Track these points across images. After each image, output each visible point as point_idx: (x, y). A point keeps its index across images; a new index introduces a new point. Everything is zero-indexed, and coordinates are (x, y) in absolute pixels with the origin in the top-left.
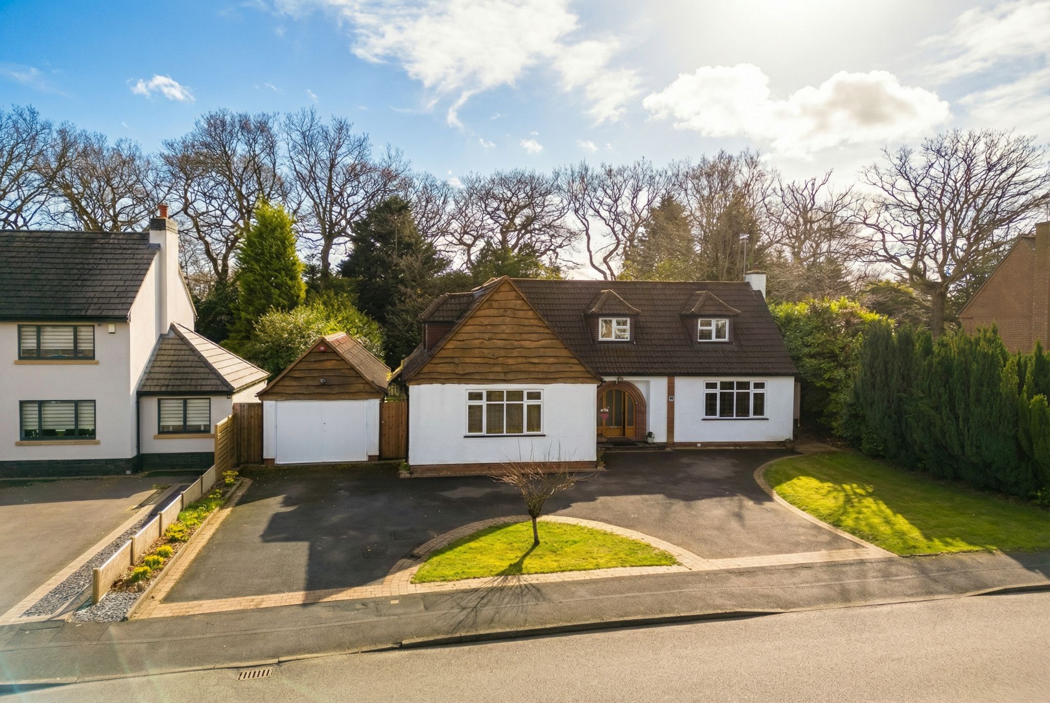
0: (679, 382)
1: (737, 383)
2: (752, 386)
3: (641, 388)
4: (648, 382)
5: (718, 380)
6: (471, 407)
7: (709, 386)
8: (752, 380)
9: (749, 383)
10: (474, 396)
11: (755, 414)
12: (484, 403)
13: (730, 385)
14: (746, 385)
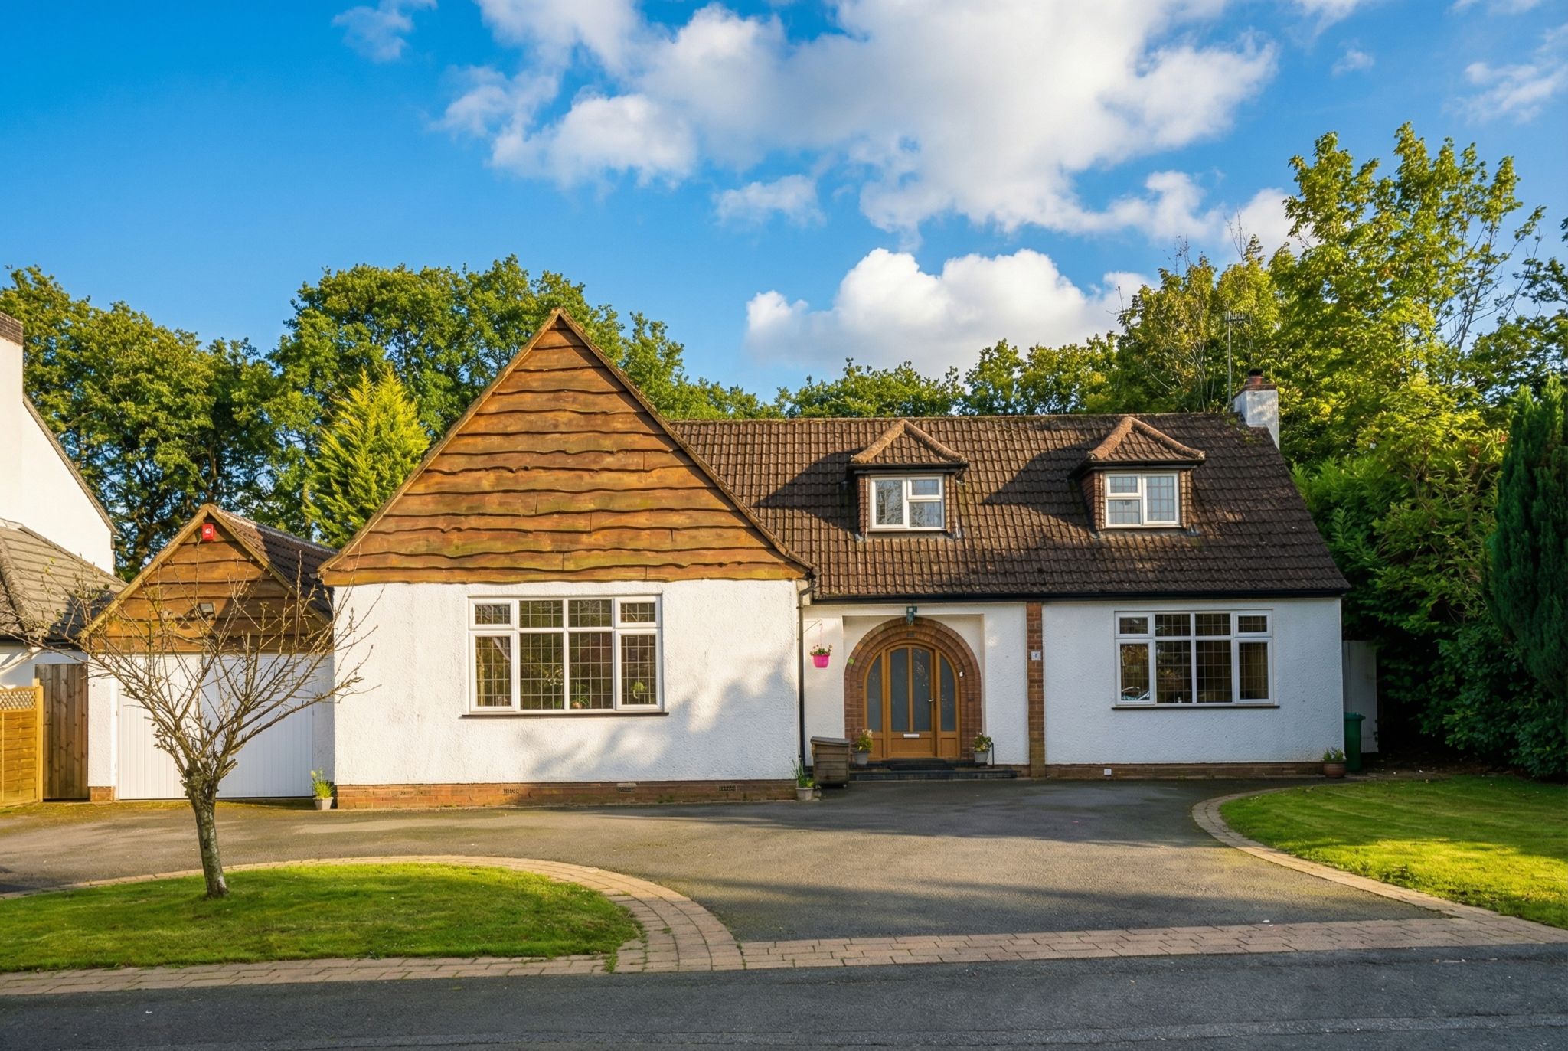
0: (1057, 619)
1: (1199, 617)
2: (1234, 624)
3: (965, 632)
4: (979, 619)
5: (1147, 611)
6: (483, 642)
7: (1128, 626)
8: (1236, 610)
9: (1226, 618)
10: (489, 614)
11: (1244, 695)
12: (514, 630)
13: (1177, 624)
14: (1221, 623)
